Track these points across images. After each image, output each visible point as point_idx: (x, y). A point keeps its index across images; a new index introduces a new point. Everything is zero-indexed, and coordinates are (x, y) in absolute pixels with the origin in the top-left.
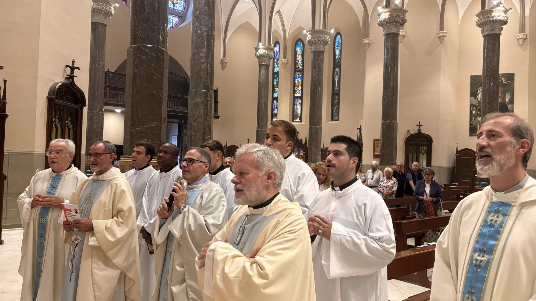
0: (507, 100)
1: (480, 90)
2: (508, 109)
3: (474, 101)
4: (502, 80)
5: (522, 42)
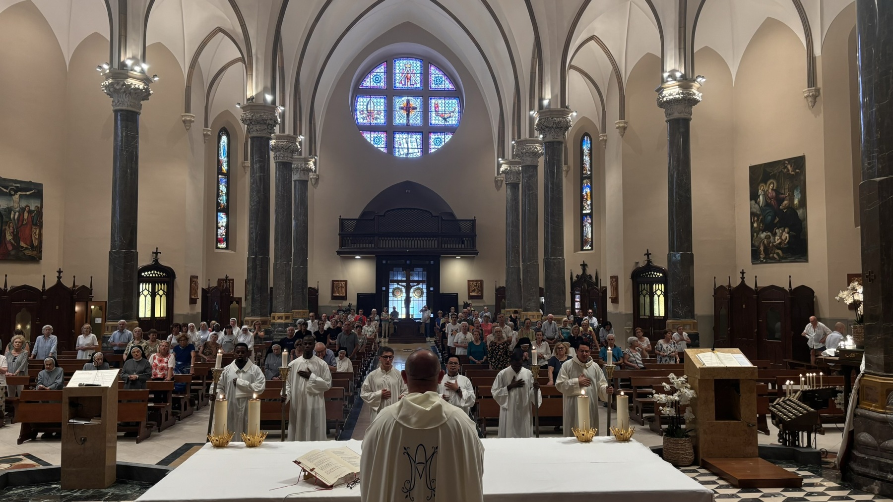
0: (796, 202)
1: (762, 189)
2: (798, 216)
3: (754, 208)
4: (788, 168)
5: (811, 102)
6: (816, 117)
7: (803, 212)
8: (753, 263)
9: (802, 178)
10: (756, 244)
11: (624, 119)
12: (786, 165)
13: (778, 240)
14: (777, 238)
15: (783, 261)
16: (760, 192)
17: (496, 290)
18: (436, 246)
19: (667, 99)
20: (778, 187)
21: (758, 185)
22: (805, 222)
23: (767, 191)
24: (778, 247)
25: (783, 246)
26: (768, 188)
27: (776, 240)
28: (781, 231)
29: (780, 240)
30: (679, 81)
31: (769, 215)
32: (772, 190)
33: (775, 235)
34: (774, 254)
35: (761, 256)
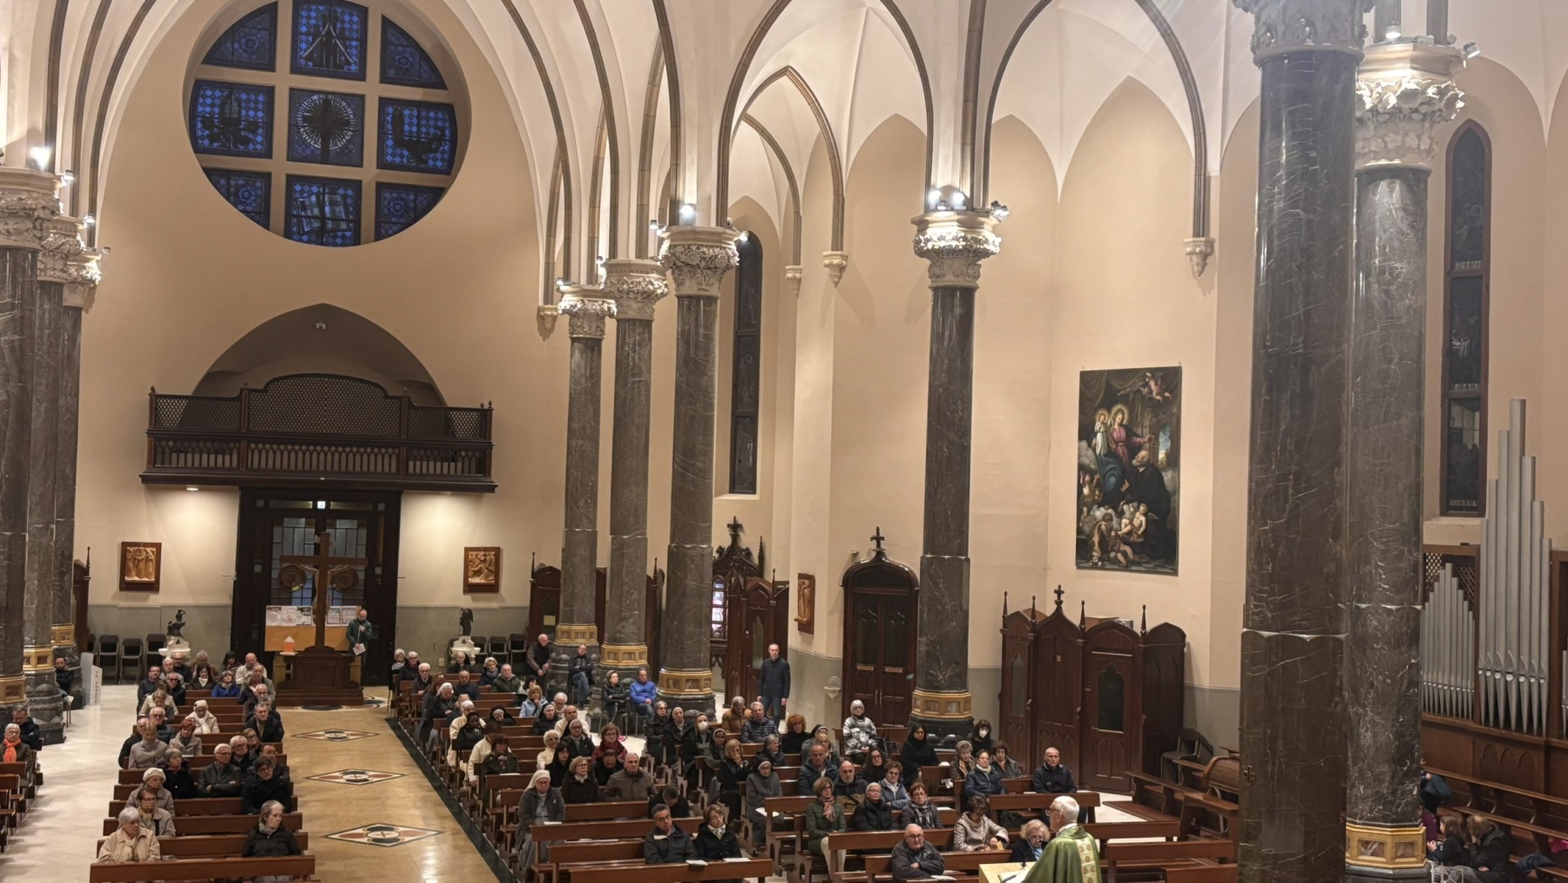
0: (1162, 455)
1: (1101, 420)
2: (1163, 484)
3: (1086, 456)
4: (1150, 387)
5: (1198, 264)
6: (1204, 294)
7: (1173, 478)
8: (1079, 567)
9: (1175, 410)
10: (1087, 529)
11: (842, 250)
12: (1147, 380)
13: (1126, 526)
14: (1125, 521)
15: (1134, 568)
16: (1098, 426)
17: (534, 575)
18: (394, 469)
19: (933, 246)
20: (1130, 421)
21: (1095, 411)
22: (1176, 498)
23: (1111, 425)
24: (1125, 540)
25: (1134, 538)
26: (1112, 420)
27: (1123, 526)
28: (1132, 509)
29: (1129, 527)
30: (959, 212)
31: (1113, 475)
32: (1121, 425)
33: (1121, 514)
34: (1118, 551)
35: (1095, 554)
